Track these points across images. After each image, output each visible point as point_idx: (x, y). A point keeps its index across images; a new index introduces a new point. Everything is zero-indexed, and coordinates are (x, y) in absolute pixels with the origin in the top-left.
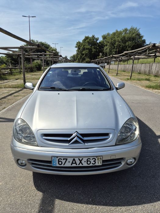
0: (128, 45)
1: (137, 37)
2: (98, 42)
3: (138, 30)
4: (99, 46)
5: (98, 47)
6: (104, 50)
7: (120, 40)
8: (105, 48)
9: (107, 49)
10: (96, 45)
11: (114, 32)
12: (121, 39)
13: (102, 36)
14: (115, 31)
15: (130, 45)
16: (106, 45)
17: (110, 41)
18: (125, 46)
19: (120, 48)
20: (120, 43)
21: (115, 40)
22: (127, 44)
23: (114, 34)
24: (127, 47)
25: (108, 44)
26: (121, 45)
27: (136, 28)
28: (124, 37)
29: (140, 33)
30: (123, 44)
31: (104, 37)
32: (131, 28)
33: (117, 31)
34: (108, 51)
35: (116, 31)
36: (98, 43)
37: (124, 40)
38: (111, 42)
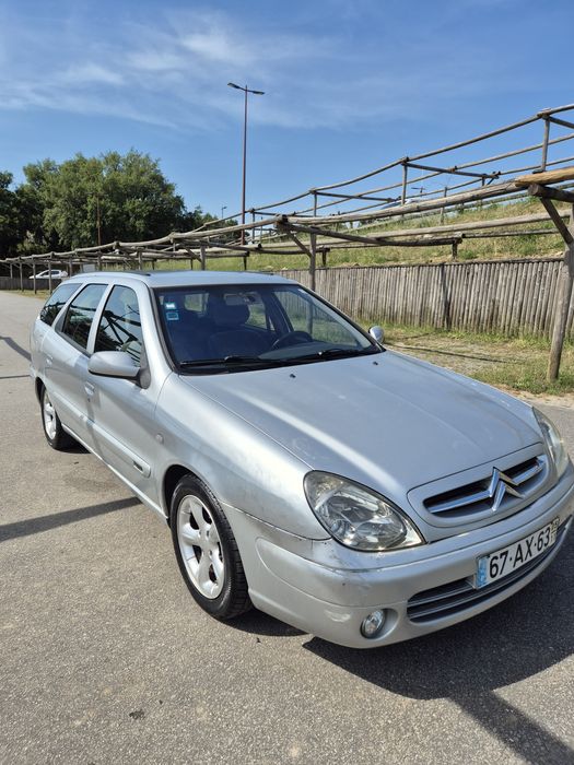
0: (133, 210)
1: (156, 186)
2: (11, 188)
3: (155, 165)
4: (17, 204)
5: (15, 210)
6: (45, 222)
7: (99, 189)
8: (48, 213)
9: (54, 218)
10: (8, 202)
11: (71, 161)
12: (104, 188)
13: (25, 170)
14: (74, 158)
15: (139, 210)
16: (51, 205)
17: (64, 190)
18: (122, 214)
19: (107, 217)
20: (102, 202)
21: (81, 190)
22: (128, 205)
23: (74, 167)
24: (128, 217)
25: (59, 201)
26: (109, 207)
27: (147, 157)
28: (113, 182)
29: (164, 176)
30: (113, 205)
31: (36, 175)
32: (131, 156)
33: (82, 160)
34: (61, 224)
35: (77, 158)
36: (10, 194)
37: (116, 193)
38: (70, 195)
